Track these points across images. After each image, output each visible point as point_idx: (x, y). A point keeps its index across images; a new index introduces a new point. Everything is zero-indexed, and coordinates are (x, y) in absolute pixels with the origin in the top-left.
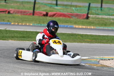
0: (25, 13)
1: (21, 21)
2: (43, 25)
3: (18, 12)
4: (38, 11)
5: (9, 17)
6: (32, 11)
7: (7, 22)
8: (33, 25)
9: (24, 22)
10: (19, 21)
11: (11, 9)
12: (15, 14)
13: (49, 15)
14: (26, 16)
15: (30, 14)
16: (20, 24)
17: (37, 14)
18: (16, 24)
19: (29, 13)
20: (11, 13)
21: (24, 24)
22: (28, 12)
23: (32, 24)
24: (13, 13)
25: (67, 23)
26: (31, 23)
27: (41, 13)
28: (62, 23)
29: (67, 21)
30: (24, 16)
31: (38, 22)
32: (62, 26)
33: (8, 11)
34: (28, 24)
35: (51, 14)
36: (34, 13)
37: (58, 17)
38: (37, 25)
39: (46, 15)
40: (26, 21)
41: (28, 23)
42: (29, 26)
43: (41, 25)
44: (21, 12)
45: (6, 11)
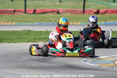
0: (74, 12)
3: (67, 11)
4: (88, 9)
5: (56, 17)
6: (82, 9)
7: (54, 23)
9: (72, 22)
11: (60, 9)
12: (64, 14)
13: (100, 13)
14: (76, 15)
15: (80, 13)
17: (87, 12)
19: (79, 12)
20: (60, 13)
21: (71, 24)
22: (78, 11)
23: (79, 24)
24: (62, 13)
26: (79, 22)
27: (92, 11)
30: (73, 15)
33: (57, 11)
34: (75, 24)
35: (102, 11)
36: (84, 12)
38: (85, 24)
39: (98, 12)
40: (73, 20)
41: (76, 22)
44: (71, 11)
45: (55, 11)
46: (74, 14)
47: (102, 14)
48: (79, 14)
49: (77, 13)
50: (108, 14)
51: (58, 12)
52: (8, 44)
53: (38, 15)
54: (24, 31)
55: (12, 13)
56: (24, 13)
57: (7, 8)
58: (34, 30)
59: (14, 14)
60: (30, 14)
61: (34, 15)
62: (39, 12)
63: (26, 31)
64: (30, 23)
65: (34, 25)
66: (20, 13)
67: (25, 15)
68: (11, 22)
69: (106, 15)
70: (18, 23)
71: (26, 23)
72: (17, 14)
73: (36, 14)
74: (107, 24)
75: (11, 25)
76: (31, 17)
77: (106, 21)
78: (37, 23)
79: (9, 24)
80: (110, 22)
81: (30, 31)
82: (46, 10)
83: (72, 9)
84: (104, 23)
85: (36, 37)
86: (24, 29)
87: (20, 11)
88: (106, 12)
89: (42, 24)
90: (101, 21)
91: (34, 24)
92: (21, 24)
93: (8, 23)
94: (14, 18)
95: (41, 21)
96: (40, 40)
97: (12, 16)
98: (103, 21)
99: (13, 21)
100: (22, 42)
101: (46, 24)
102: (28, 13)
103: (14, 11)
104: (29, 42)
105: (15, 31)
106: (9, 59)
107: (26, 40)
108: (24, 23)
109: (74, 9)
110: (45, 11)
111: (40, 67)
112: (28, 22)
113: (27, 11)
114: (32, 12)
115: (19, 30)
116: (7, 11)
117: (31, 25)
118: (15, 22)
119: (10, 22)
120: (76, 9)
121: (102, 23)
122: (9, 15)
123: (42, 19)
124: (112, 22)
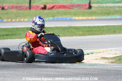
1: (15, 17)
3: (13, 7)
4: (35, 4)
6: (28, 5)
9: (19, 18)
10: (13, 17)
11: (4, 5)
13: (47, 8)
14: (22, 11)
15: (26, 8)
16: (14, 20)
17: (34, 8)
18: (9, 20)
19: (25, 7)
20: (5, 9)
21: (18, 20)
23: (26, 20)
25: (66, 15)
27: (38, 7)
28: (61, 16)
29: (66, 13)
30: (19, 11)
34: (22, 20)
36: (30, 8)
37: (58, 9)
39: (45, 8)
40: (20, 16)
41: (23, 18)
46: (19, 9)
47: (49, 9)
49: (23, 9)
50: (55, 9)
51: (3, 8)
69: (54, 11)
74: (55, 19)
77: (54, 16)
83: (17, 5)
84: (52, 19)
88: (53, 7)
90: (49, 17)
98: (51, 17)
109: (19, 5)
120: (21, 5)
121: (50, 19)
124: (60, 18)
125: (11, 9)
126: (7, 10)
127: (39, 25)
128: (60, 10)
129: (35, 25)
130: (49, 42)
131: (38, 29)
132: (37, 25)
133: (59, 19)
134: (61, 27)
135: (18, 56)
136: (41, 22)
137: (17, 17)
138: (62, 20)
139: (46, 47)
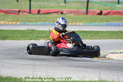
0: (78, 13)
1: (72, 21)
2: (93, 24)
3: (71, 12)
4: (92, 10)
8: (84, 24)
9: (75, 22)
10: (70, 21)
11: (63, 10)
13: (103, 14)
14: (79, 16)
15: (84, 13)
16: (70, 24)
17: (90, 13)
19: (82, 13)
20: (64, 14)
21: (74, 24)
22: (82, 11)
25: (120, 20)
26: (82, 23)
27: (95, 12)
28: (114, 21)
29: (120, 18)
30: (76, 16)
31: (89, 21)
32: (113, 24)
33: (61, 11)
34: (78, 24)
36: (87, 13)
37: (113, 15)
38: (88, 24)
39: (101, 13)
40: (76, 20)
41: (79, 23)
42: (79, 25)
43: (92, 24)
44: (74, 12)
45: (59, 12)
46: (77, 14)
47: (105, 15)
48: (82, 15)
49: (80, 14)
50: (110, 15)
51: (62, 13)
52: (11, 41)
53: (42, 16)
54: (28, 30)
55: (17, 13)
56: (28, 13)
57: (12, 8)
58: (38, 30)
59: (19, 14)
60: (34, 14)
61: (38, 16)
62: (43, 13)
63: (30, 30)
64: (34, 23)
65: (38, 25)
66: (25, 13)
67: (29, 15)
68: (16, 22)
69: (109, 16)
70: (23, 23)
71: (30, 23)
72: (22, 14)
73: (40, 14)
74: (109, 24)
75: (16, 25)
76: (35, 18)
77: (108, 22)
78: (41, 23)
79: (14, 24)
80: (111, 23)
81: (33, 30)
82: (51, 11)
83: (75, 10)
84: (106, 24)
85: (39, 35)
86: (28, 29)
87: (25, 11)
88: (108, 13)
89: (46, 24)
91: (38, 23)
92: (25, 24)
93: (13, 22)
94: (18, 18)
95: (45, 21)
96: (41, 38)
97: (17, 16)
98: (106, 22)
99: (18, 20)
100: (25, 39)
101: (50, 24)
102: (32, 14)
103: (19, 11)
104: (31, 39)
105: (19, 30)
106: (11, 52)
107: (29, 38)
108: (28, 23)
109: (77, 10)
110: (49, 12)
111: (38, 58)
112: (33, 22)
113: (31, 11)
114: (36, 13)
115: (23, 29)
116: (12, 11)
117: (35, 25)
118: (20, 21)
119: (14, 21)
120: (80, 10)
121: (104, 24)
122: (14, 15)
123: (46, 19)
124: (114, 23)
125: (69, 13)
126: (66, 15)
127: (62, 25)
128: (115, 16)
129: (59, 25)
130: (72, 39)
131: (61, 28)
132: (60, 24)
133: (112, 24)
134: (111, 31)
135: (45, 50)
136: (64, 22)
137: (73, 21)
138: (115, 25)
139: (68, 43)
